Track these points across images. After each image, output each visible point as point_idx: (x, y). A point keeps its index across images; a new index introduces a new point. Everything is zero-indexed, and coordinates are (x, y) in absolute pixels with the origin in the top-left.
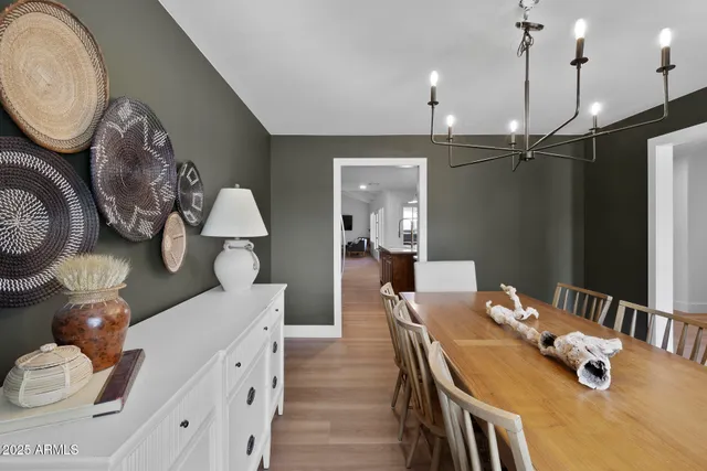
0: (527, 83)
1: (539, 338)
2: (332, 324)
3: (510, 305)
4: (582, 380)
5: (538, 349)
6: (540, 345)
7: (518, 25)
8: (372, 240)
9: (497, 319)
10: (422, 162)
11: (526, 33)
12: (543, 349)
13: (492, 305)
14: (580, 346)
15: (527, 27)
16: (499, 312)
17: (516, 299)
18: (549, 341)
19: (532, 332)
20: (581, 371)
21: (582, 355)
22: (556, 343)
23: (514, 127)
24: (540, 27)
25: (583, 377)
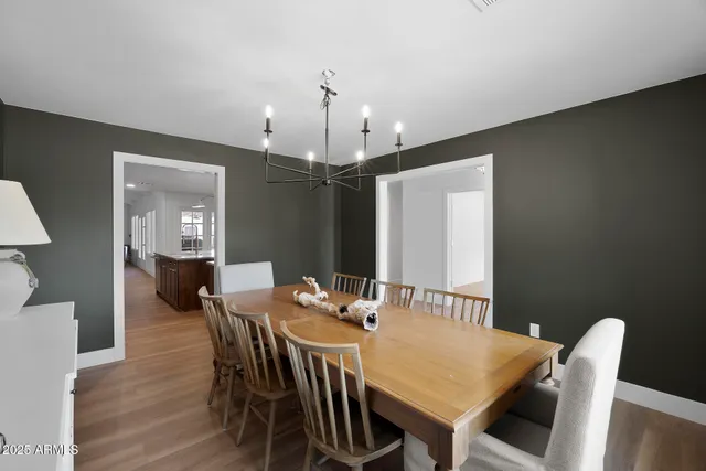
0: (327, 130)
1: (337, 309)
2: (112, 346)
3: (312, 291)
4: (366, 327)
5: (336, 317)
6: (338, 313)
7: (323, 88)
8: (133, 247)
9: (304, 303)
10: (221, 170)
11: (327, 95)
12: (340, 315)
13: (298, 294)
14: (363, 307)
15: (328, 90)
16: (304, 297)
17: (316, 285)
18: (343, 310)
19: (331, 307)
20: (365, 322)
21: (365, 312)
22: (349, 309)
23: (311, 157)
24: (335, 94)
25: (367, 326)
